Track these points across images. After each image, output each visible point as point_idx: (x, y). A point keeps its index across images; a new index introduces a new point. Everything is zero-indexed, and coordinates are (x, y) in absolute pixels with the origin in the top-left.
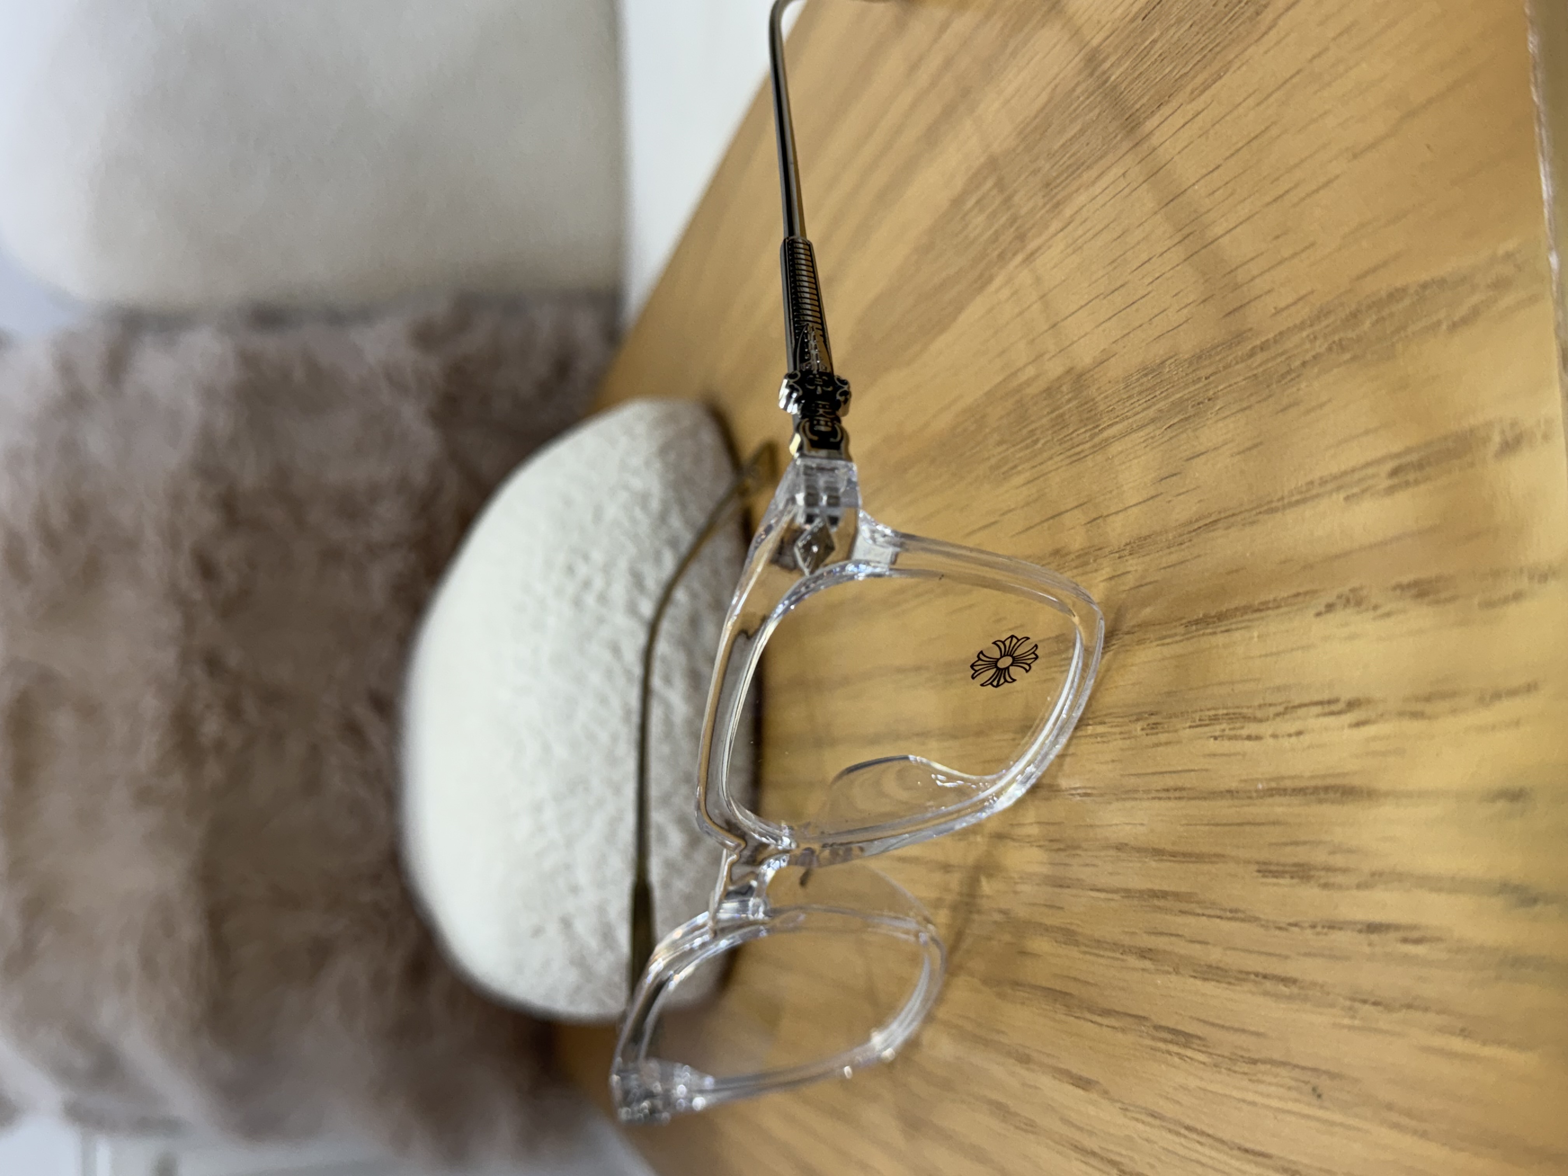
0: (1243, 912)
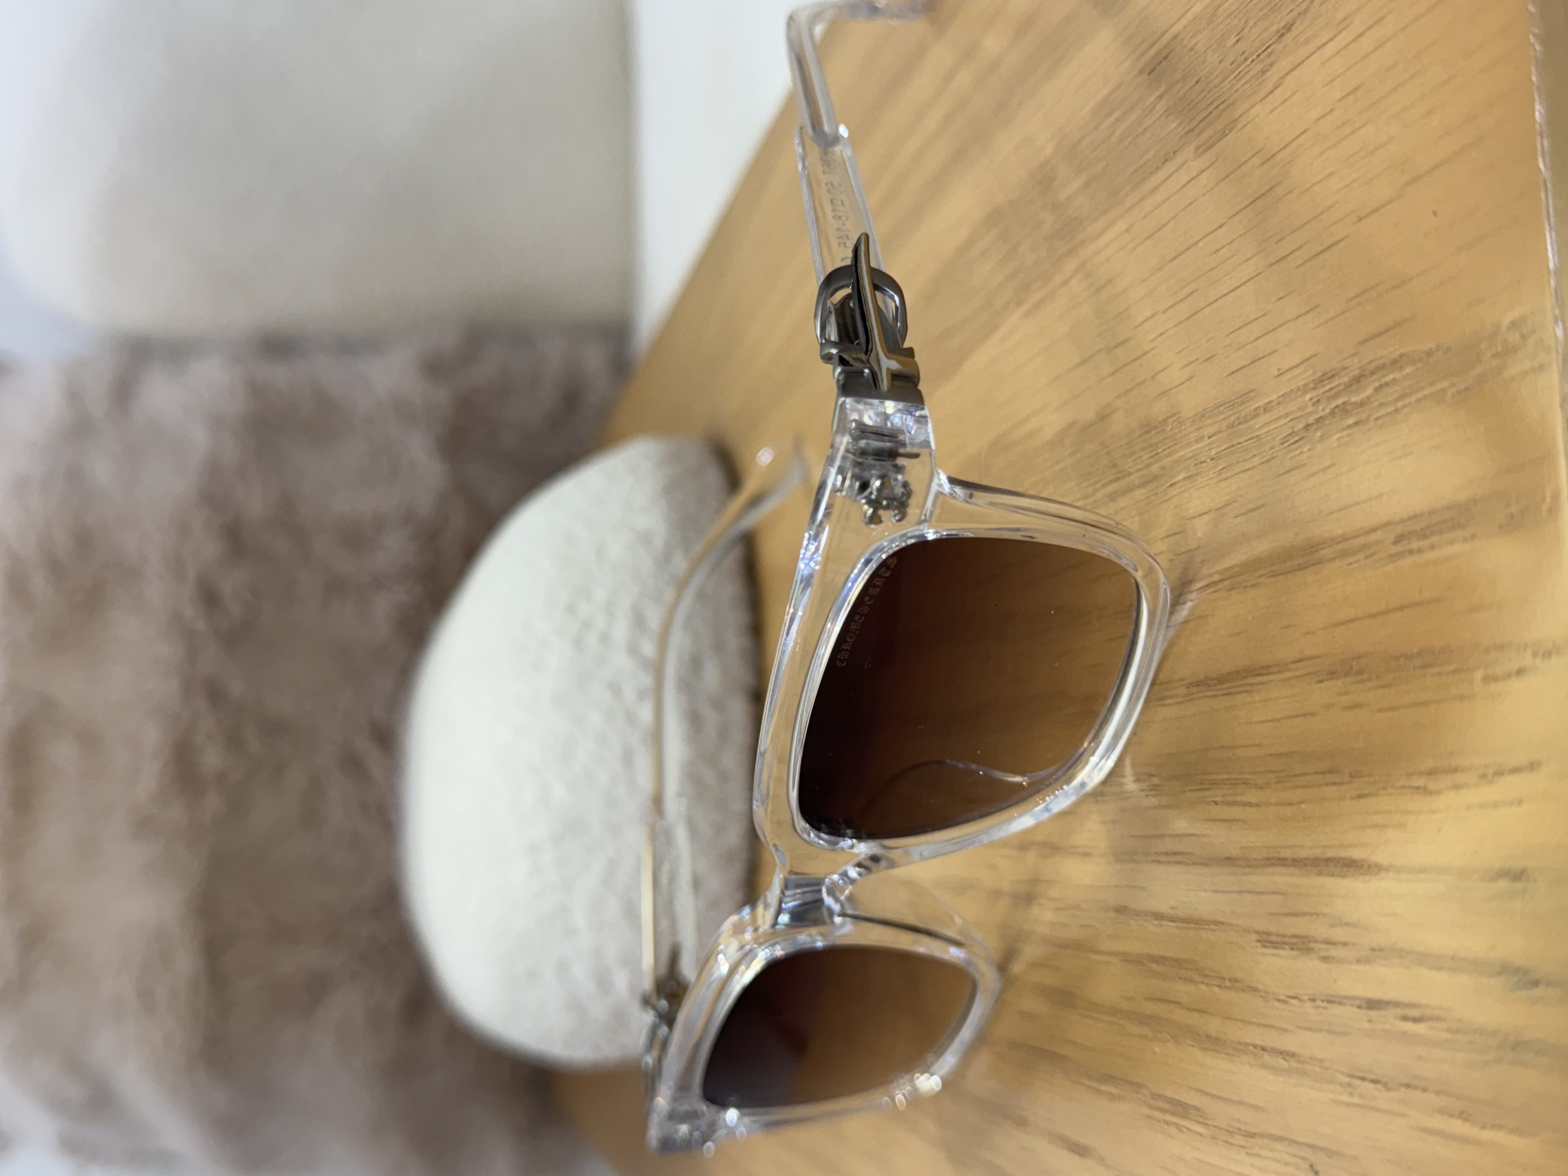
0: (1242, 982)
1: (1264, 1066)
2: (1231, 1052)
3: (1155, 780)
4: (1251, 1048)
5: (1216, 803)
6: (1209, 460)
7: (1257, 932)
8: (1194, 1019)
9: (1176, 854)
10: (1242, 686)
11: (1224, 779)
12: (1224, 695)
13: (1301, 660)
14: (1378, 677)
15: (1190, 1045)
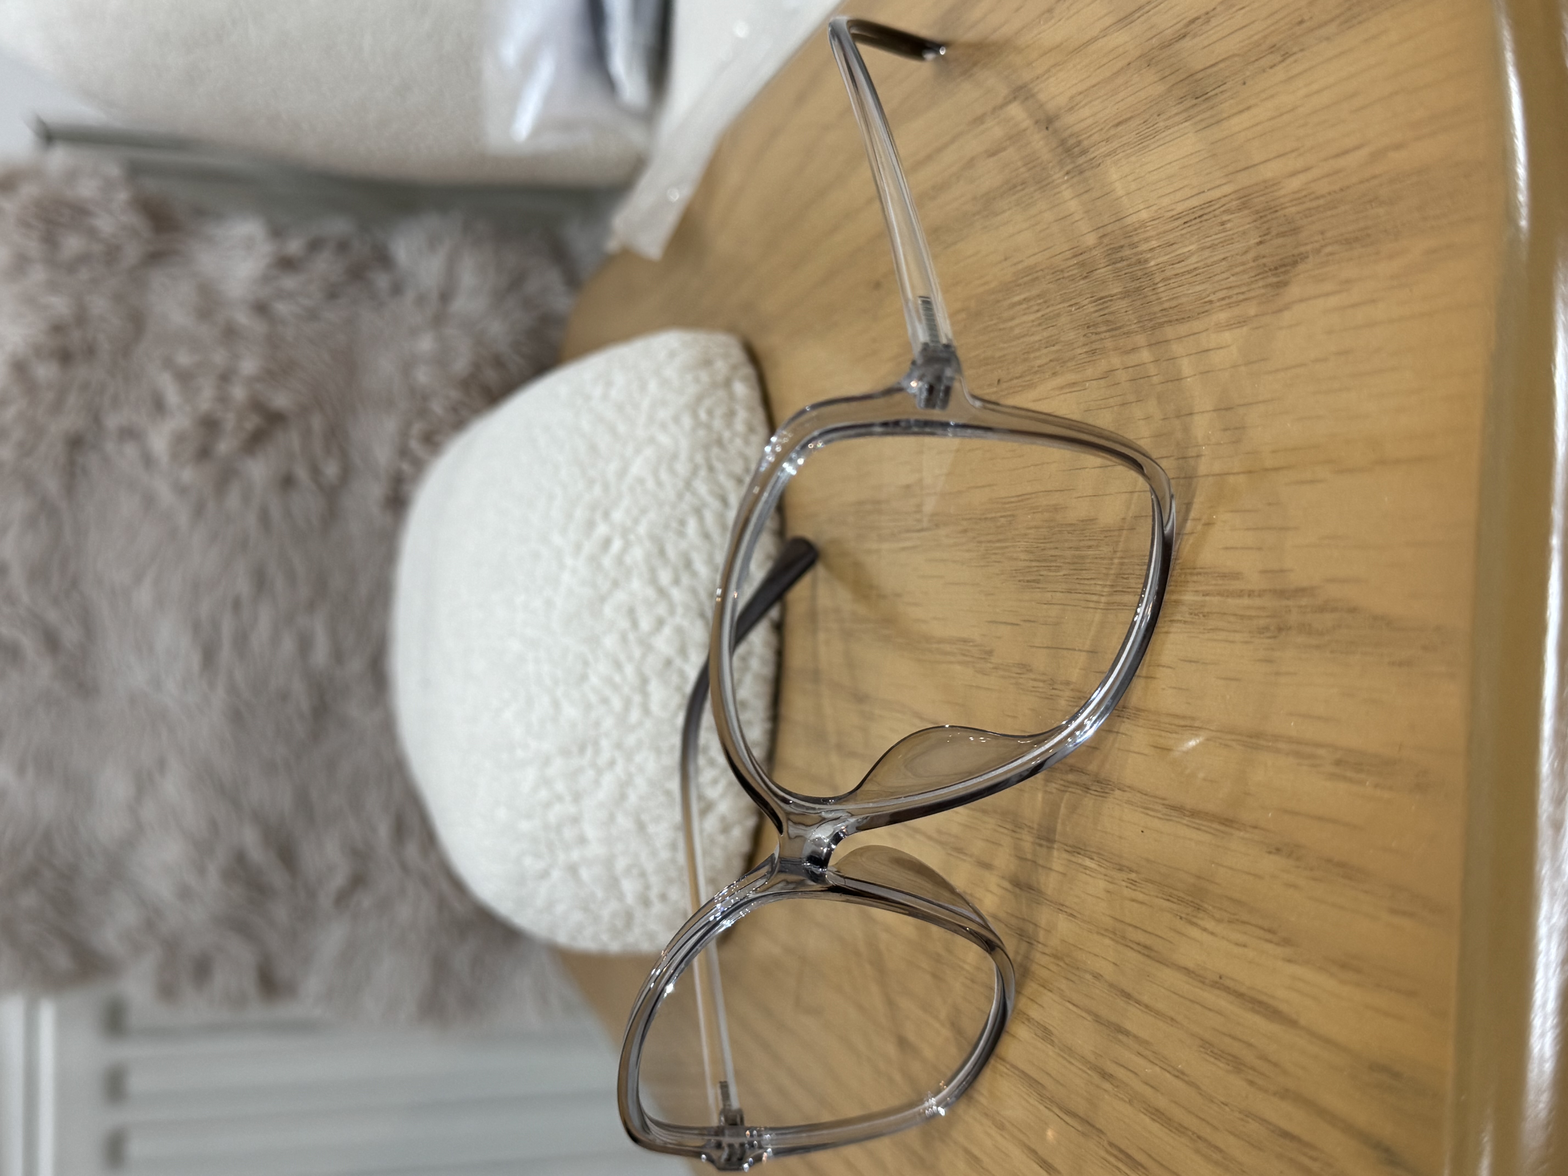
0: (1187, 1076)
1: (1197, 1151)
2: (1174, 1130)
3: (1133, 876)
4: (1190, 1133)
5: (1181, 918)
6: (1201, 615)
7: (1202, 1040)
8: (1148, 1092)
9: (1146, 947)
10: (1211, 827)
11: (1188, 900)
12: (1194, 828)
13: (1255, 827)
14: (1312, 869)
15: (1143, 1112)
